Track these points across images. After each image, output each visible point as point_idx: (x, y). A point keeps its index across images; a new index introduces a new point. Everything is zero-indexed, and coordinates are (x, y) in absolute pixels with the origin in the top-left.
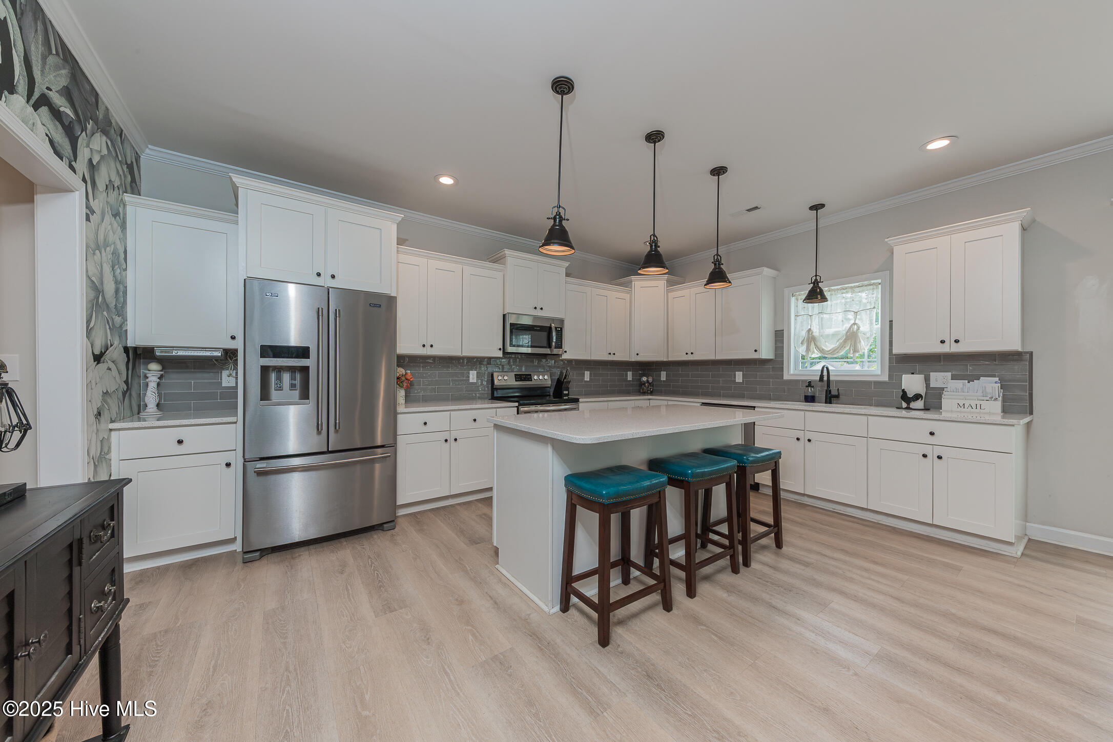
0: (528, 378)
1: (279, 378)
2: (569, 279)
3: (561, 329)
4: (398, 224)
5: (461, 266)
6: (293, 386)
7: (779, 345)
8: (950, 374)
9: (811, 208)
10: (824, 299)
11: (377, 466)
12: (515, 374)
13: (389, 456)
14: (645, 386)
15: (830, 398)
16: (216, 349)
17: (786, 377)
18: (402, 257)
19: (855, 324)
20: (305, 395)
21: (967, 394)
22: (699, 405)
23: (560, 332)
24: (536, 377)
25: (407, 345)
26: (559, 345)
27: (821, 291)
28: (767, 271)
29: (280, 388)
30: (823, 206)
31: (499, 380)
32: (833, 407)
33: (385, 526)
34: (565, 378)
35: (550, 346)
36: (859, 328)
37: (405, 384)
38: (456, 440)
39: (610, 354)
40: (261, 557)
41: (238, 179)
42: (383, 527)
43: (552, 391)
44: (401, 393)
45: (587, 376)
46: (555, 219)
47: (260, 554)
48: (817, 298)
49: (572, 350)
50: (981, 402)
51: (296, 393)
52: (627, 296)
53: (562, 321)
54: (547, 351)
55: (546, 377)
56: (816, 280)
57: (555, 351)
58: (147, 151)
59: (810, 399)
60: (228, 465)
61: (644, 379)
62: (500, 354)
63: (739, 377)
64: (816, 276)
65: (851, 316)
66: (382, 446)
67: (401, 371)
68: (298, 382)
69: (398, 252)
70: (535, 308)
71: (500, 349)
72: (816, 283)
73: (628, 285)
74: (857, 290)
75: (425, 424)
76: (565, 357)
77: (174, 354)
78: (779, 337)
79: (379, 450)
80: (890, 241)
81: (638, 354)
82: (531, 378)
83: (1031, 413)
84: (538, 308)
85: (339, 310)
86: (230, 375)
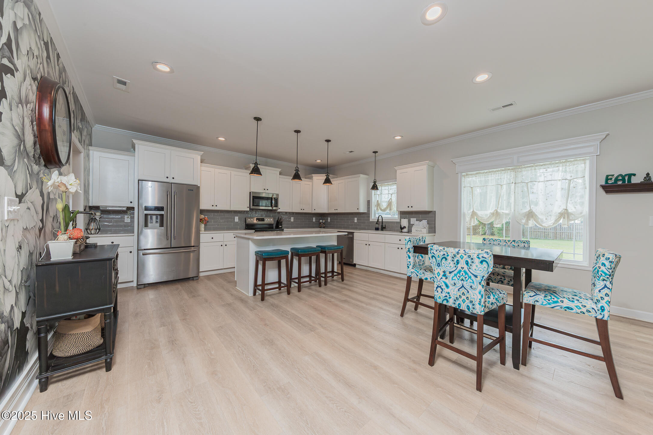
0: (263, 220)
1: (151, 218)
2: (281, 176)
3: (277, 198)
4: (201, 156)
5: (230, 171)
6: (157, 222)
7: (369, 207)
8: (415, 219)
9: (373, 152)
10: (377, 189)
11: (192, 254)
12: (256, 218)
13: (196, 250)
14: (321, 224)
15: (383, 228)
16: (124, 207)
17: (371, 220)
18: (203, 168)
19: (391, 199)
20: (162, 225)
21: (419, 226)
22: (336, 232)
23: (276, 200)
24: (266, 220)
25: (204, 205)
26: (276, 205)
27: (377, 186)
28: (362, 175)
29: (152, 223)
30: (377, 152)
31: (249, 221)
32: (384, 232)
33: (194, 278)
34: (280, 220)
35: (272, 206)
36: (392, 200)
37: (204, 222)
38: (226, 245)
39: (302, 209)
40: (144, 287)
41: (134, 141)
42: (193, 279)
43: (274, 226)
44: (202, 226)
45: (292, 219)
46: (255, 164)
47: (144, 286)
48: (375, 188)
49: (283, 207)
50: (422, 229)
51: (158, 224)
52: (311, 183)
53: (278, 195)
54: (270, 208)
55: (271, 220)
56: (375, 181)
57: (274, 208)
58: (95, 126)
59: (377, 229)
60: (131, 252)
61: (321, 221)
62: (248, 209)
63: (356, 220)
64: (375, 179)
65: (390, 196)
66: (193, 246)
67: (202, 216)
68: (159, 220)
69: (201, 166)
70: (265, 189)
71: (248, 207)
72: (375, 182)
73: (311, 178)
74: (392, 185)
75: (212, 238)
76: (279, 211)
77: (107, 209)
78: (369, 203)
79: (192, 248)
80: (396, 168)
81: (315, 210)
82: (264, 220)
83: (435, 233)
84: (266, 189)
85: (176, 193)
86: (128, 218)
